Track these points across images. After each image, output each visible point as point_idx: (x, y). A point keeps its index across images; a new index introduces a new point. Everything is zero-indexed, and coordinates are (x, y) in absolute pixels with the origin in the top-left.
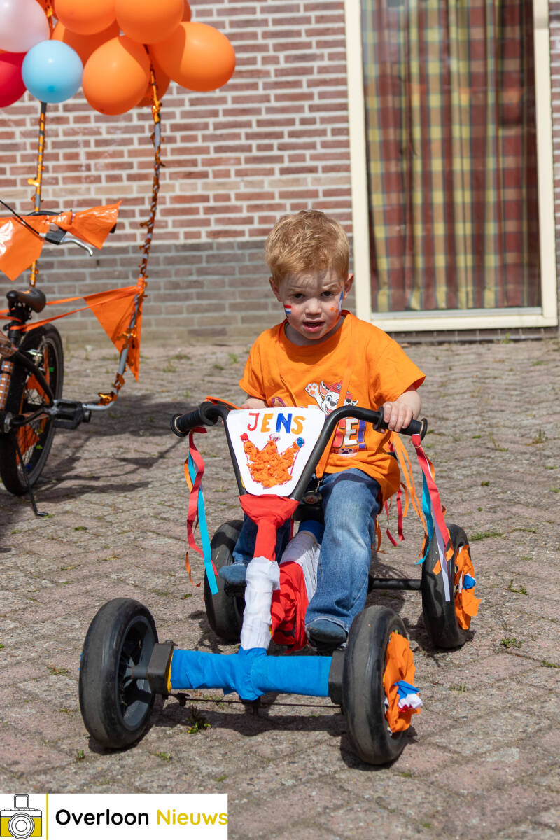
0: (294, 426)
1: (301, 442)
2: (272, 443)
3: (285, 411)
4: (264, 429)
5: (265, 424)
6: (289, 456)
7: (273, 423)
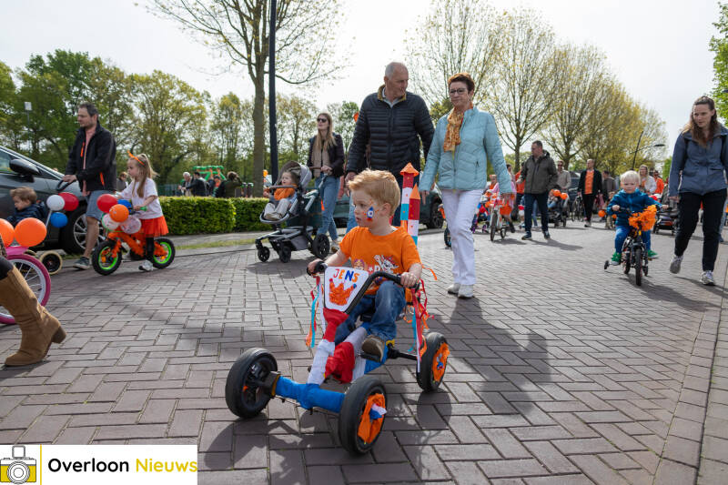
0: (353, 278)
1: (355, 286)
2: (342, 285)
3: (351, 270)
4: (340, 278)
5: (341, 275)
6: (348, 292)
7: (345, 274)
